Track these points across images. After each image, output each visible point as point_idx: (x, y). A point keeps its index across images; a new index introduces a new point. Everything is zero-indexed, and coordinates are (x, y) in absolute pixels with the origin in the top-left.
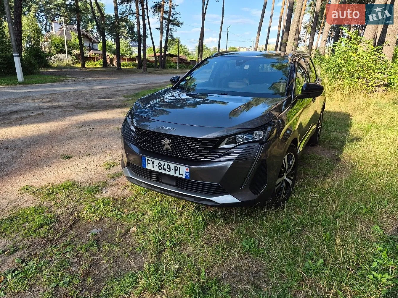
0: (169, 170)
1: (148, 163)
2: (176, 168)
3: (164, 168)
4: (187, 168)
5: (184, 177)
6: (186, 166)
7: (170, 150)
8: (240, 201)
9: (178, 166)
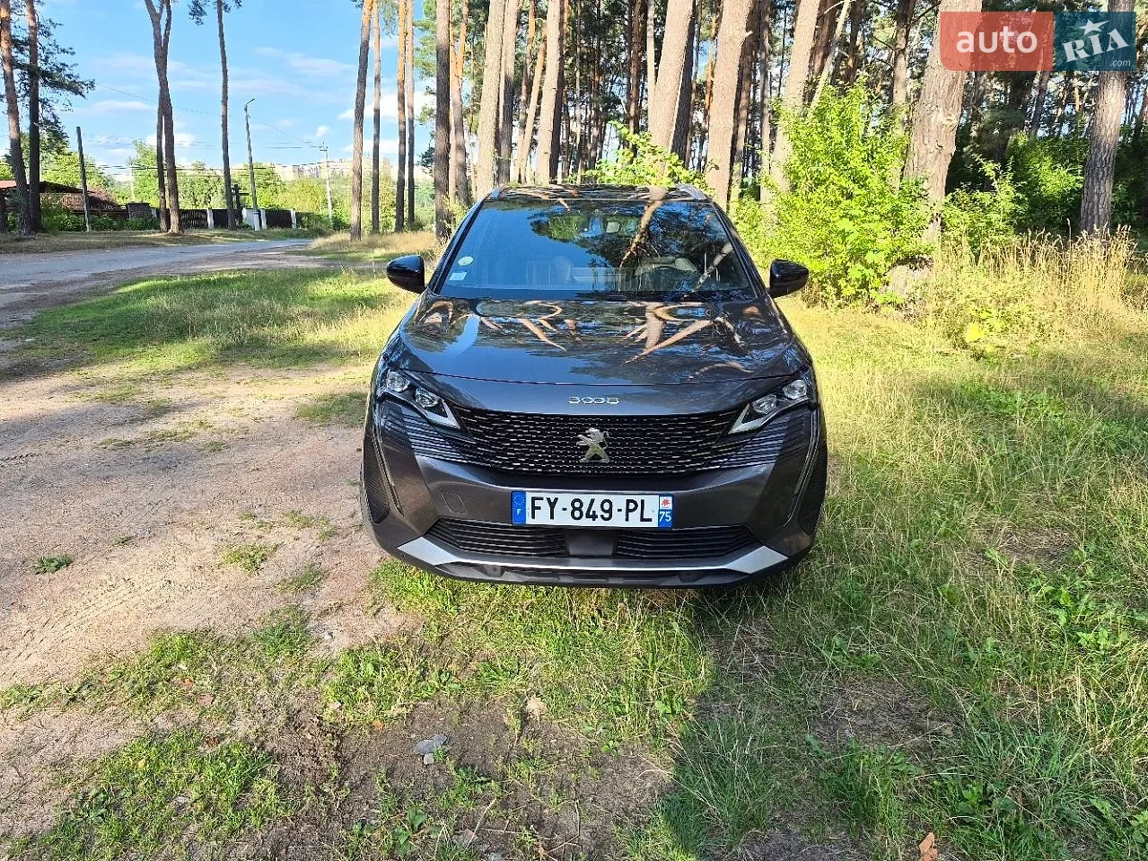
0: (607, 515)
1: (534, 508)
2: (632, 506)
3: (591, 513)
4: (665, 498)
5: (654, 524)
6: (660, 495)
7: (605, 460)
8: (786, 558)
9: (638, 499)
